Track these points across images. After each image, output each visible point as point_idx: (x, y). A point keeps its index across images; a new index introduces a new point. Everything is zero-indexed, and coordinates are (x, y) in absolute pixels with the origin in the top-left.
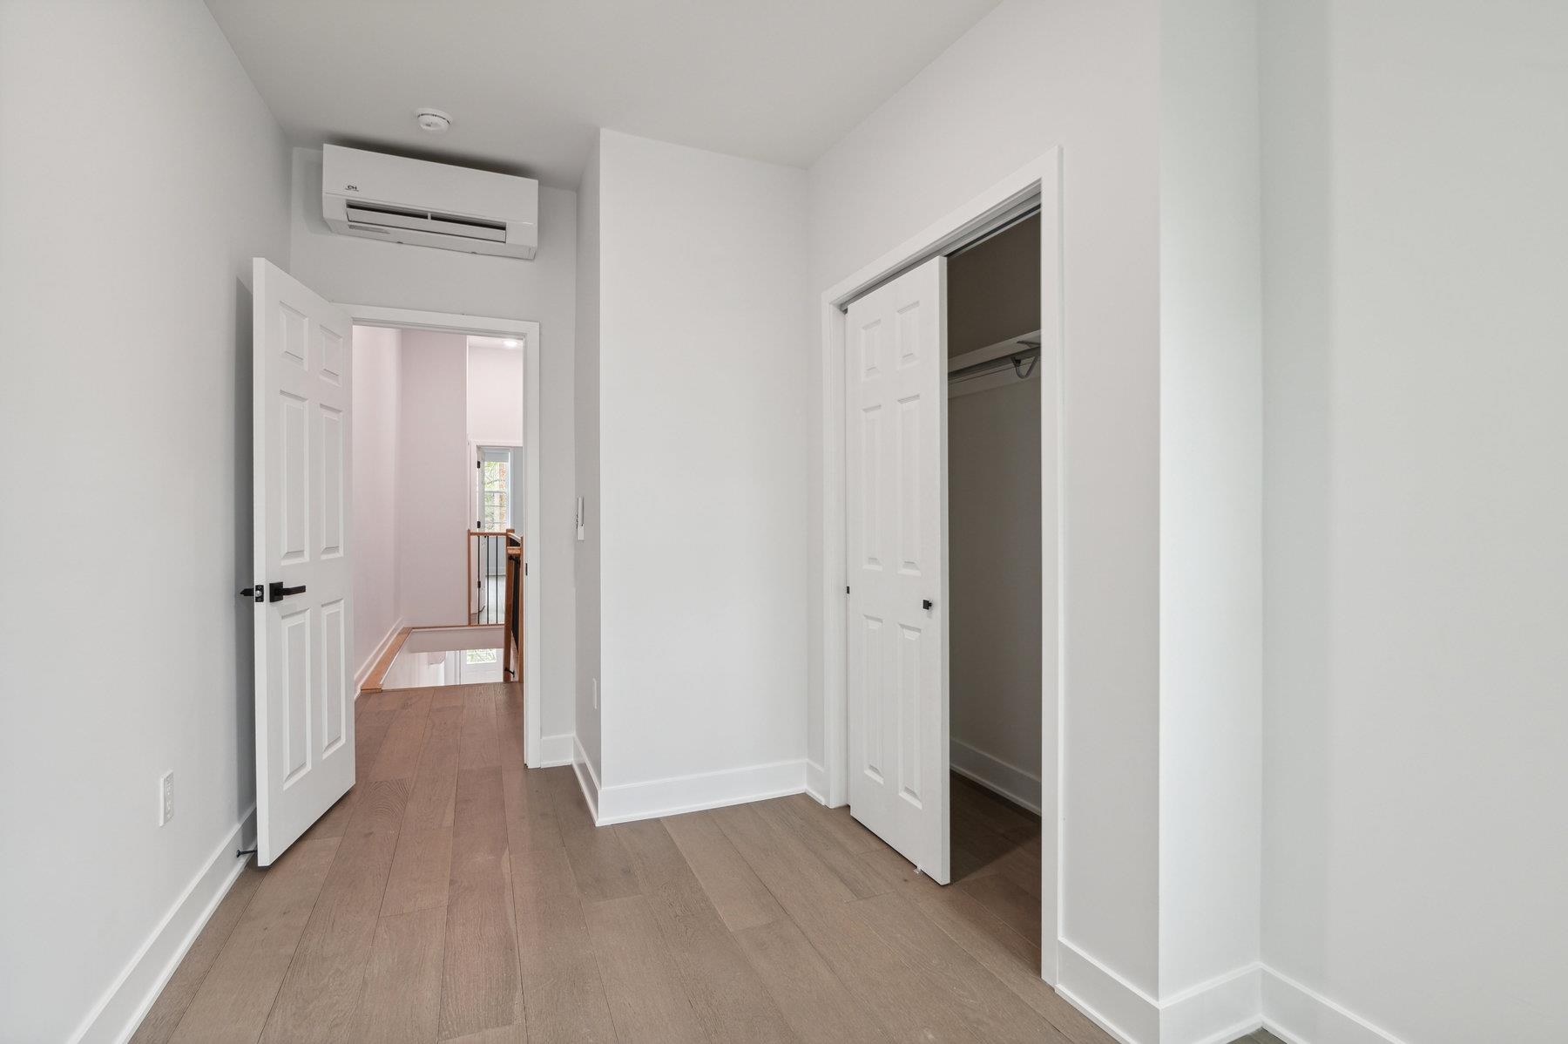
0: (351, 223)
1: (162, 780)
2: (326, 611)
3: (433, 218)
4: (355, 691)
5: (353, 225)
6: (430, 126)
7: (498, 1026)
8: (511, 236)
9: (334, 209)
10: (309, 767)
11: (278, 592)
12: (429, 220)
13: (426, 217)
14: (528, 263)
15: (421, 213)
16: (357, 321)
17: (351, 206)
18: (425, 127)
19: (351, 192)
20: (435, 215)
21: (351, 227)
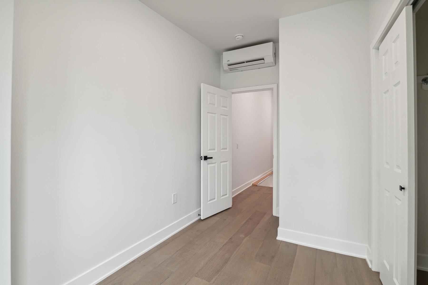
0: (230, 69)
1: (173, 195)
2: (222, 164)
3: (246, 62)
4: (251, 184)
5: (231, 70)
6: (238, 39)
7: (206, 280)
8: (266, 61)
9: (226, 67)
10: (216, 200)
11: (206, 158)
12: (245, 63)
13: (244, 63)
14: (274, 67)
15: (243, 62)
16: (233, 93)
17: (229, 65)
18: (238, 40)
19: (229, 62)
20: (247, 61)
21: (230, 70)
